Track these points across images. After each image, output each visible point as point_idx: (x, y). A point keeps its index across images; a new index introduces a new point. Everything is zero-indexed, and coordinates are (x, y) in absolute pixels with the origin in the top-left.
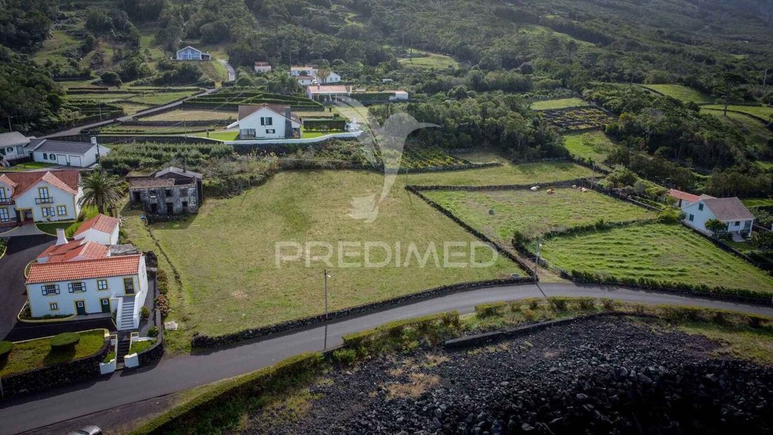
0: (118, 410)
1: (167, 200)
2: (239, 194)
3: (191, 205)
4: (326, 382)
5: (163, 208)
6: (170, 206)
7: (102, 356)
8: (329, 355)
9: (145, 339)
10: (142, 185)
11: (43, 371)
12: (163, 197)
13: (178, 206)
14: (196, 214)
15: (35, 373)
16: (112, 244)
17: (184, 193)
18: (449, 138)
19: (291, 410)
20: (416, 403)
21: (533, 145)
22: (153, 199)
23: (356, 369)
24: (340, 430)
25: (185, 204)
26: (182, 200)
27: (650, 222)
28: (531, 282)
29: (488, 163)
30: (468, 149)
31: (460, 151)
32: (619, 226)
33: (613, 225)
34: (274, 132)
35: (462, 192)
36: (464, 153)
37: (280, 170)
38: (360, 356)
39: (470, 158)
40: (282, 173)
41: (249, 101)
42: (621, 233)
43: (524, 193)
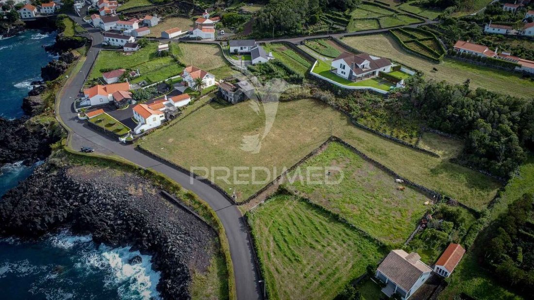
1: (227, 95)
3: (233, 101)
6: (228, 98)
7: (122, 136)
8: (140, 169)
9: (132, 138)
10: (223, 86)
11: (111, 132)
12: (226, 93)
14: (233, 105)
16: (176, 106)
17: (231, 95)
19: (115, 174)
22: (223, 93)
23: (139, 178)
25: (231, 99)
27: (371, 240)
28: (233, 203)
29: (432, 151)
30: (447, 135)
31: (439, 133)
32: (348, 225)
33: (344, 222)
34: (345, 74)
35: (357, 156)
36: (441, 136)
37: (308, 98)
38: (144, 175)
39: (432, 140)
40: (307, 100)
41: (414, 41)
42: (338, 228)
43: (386, 180)
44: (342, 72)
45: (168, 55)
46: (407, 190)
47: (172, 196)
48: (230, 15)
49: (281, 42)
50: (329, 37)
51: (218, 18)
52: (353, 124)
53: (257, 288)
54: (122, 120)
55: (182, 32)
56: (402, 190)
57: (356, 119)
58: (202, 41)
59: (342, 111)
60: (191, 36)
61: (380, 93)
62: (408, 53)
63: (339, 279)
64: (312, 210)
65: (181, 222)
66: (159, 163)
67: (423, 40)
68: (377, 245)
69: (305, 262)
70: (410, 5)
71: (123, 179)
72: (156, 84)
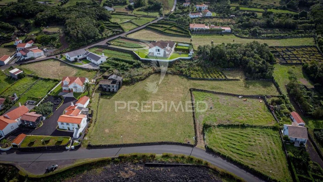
0: (64, 161)
1: (109, 88)
2: (134, 85)
3: (115, 90)
4: (109, 166)
5: (107, 90)
6: (109, 89)
7: (67, 145)
8: (113, 159)
9: (77, 142)
10: (102, 83)
11: (54, 146)
12: (107, 87)
13: (111, 90)
14: (116, 93)
15: (53, 147)
16: (84, 107)
17: (113, 87)
18: (224, 64)
19: (97, 172)
20: (125, 179)
21: (257, 72)
22: (105, 87)
23: (118, 165)
24: (103, 181)
25: (113, 89)
26: (112, 88)
27: (267, 127)
28: (192, 146)
29: (235, 78)
30: (232, 69)
31: (228, 69)
32: (251, 127)
33: (248, 126)
34: (160, 54)
35: (211, 94)
36: (230, 70)
37: (153, 73)
38: (121, 161)
39: (230, 74)
40: (154, 75)
41: (167, 29)
42: (249, 130)
43: (235, 99)
44: (158, 54)
45: (25, 76)
46: (248, 100)
47: (154, 163)
48: (42, 37)
49: (94, 46)
50: (119, 37)
51: (31, 41)
52: (190, 79)
53: (259, 179)
54: (51, 134)
55: (11, 57)
56: (246, 100)
57: (190, 76)
58: (37, 59)
59: (178, 74)
60: (26, 58)
61: (187, 59)
62: (171, 36)
63: (277, 151)
64: (229, 128)
65: (179, 174)
66: (119, 148)
67: (170, 28)
68: (271, 128)
69: (257, 154)
70: (137, 11)
71: (107, 172)
72: (43, 99)
